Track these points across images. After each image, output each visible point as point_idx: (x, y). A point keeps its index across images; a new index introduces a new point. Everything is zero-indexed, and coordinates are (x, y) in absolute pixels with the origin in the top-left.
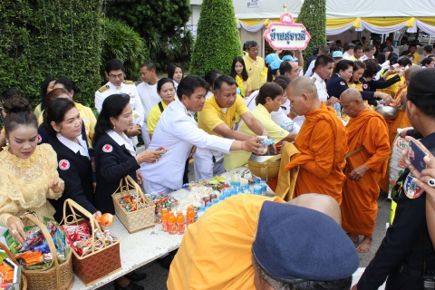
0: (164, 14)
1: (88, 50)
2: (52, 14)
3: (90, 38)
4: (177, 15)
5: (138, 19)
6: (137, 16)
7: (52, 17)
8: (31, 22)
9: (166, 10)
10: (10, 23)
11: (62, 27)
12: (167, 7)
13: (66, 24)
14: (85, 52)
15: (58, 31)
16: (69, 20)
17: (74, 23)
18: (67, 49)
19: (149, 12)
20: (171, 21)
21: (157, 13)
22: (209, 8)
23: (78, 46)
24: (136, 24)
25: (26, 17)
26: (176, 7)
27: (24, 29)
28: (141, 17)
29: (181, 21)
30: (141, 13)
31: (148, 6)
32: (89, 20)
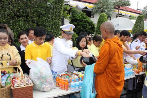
0: (86, 29)
1: (55, 33)
2: (44, 20)
3: (56, 29)
4: (91, 30)
5: (78, 30)
6: (77, 29)
7: (44, 21)
8: (37, 22)
9: (87, 28)
10: (31, 22)
11: (47, 24)
12: (88, 27)
13: (48, 23)
14: (54, 33)
15: (46, 25)
16: (50, 22)
17: (51, 23)
18: (48, 31)
19: (81, 28)
20: (89, 31)
21: (84, 28)
22: (100, 23)
23: (52, 31)
24: (77, 32)
25: (36, 20)
26: (91, 27)
27: (35, 24)
28: (79, 30)
29: (92, 31)
30: (79, 28)
31: (81, 26)
32: (56, 23)
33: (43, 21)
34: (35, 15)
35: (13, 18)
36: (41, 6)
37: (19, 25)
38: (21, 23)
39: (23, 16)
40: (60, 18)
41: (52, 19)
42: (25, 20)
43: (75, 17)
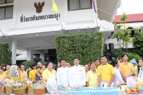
3: (98, 56)
10: (78, 53)
17: (93, 52)
32: (98, 51)
33: (87, 52)
34: (80, 48)
35: (66, 52)
36: (84, 41)
37: (70, 56)
38: (71, 55)
39: (72, 50)
40: (101, 48)
41: (94, 49)
42: (74, 52)
43: (138, 39)
